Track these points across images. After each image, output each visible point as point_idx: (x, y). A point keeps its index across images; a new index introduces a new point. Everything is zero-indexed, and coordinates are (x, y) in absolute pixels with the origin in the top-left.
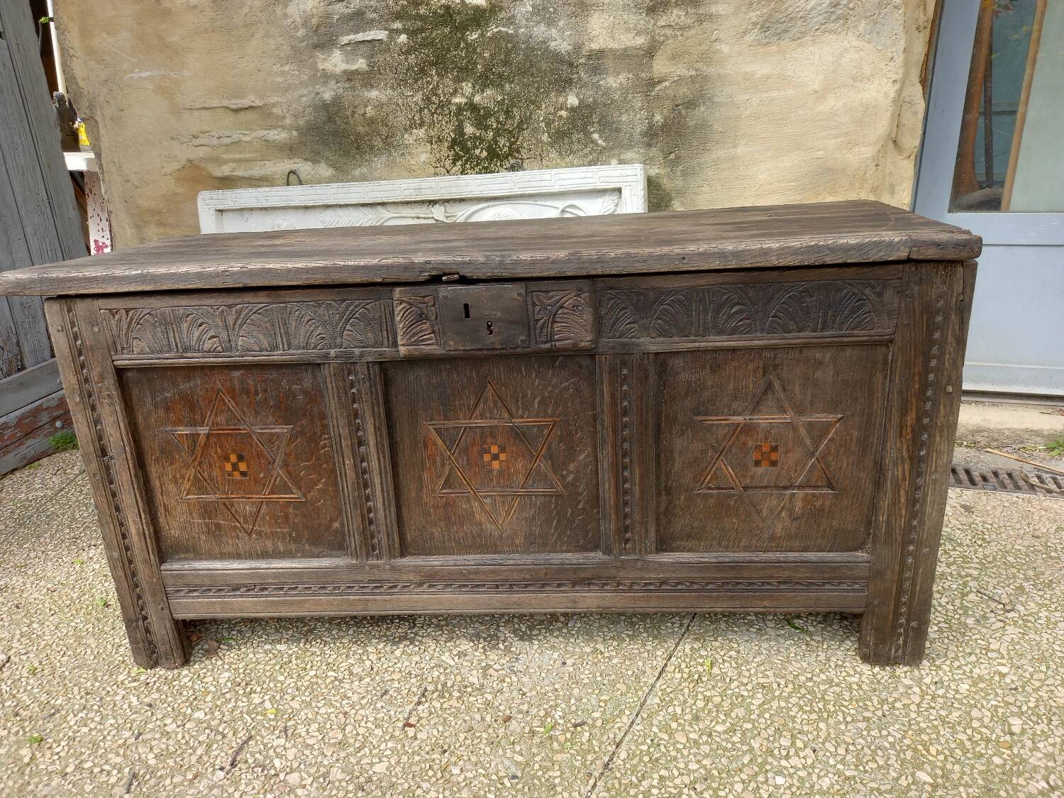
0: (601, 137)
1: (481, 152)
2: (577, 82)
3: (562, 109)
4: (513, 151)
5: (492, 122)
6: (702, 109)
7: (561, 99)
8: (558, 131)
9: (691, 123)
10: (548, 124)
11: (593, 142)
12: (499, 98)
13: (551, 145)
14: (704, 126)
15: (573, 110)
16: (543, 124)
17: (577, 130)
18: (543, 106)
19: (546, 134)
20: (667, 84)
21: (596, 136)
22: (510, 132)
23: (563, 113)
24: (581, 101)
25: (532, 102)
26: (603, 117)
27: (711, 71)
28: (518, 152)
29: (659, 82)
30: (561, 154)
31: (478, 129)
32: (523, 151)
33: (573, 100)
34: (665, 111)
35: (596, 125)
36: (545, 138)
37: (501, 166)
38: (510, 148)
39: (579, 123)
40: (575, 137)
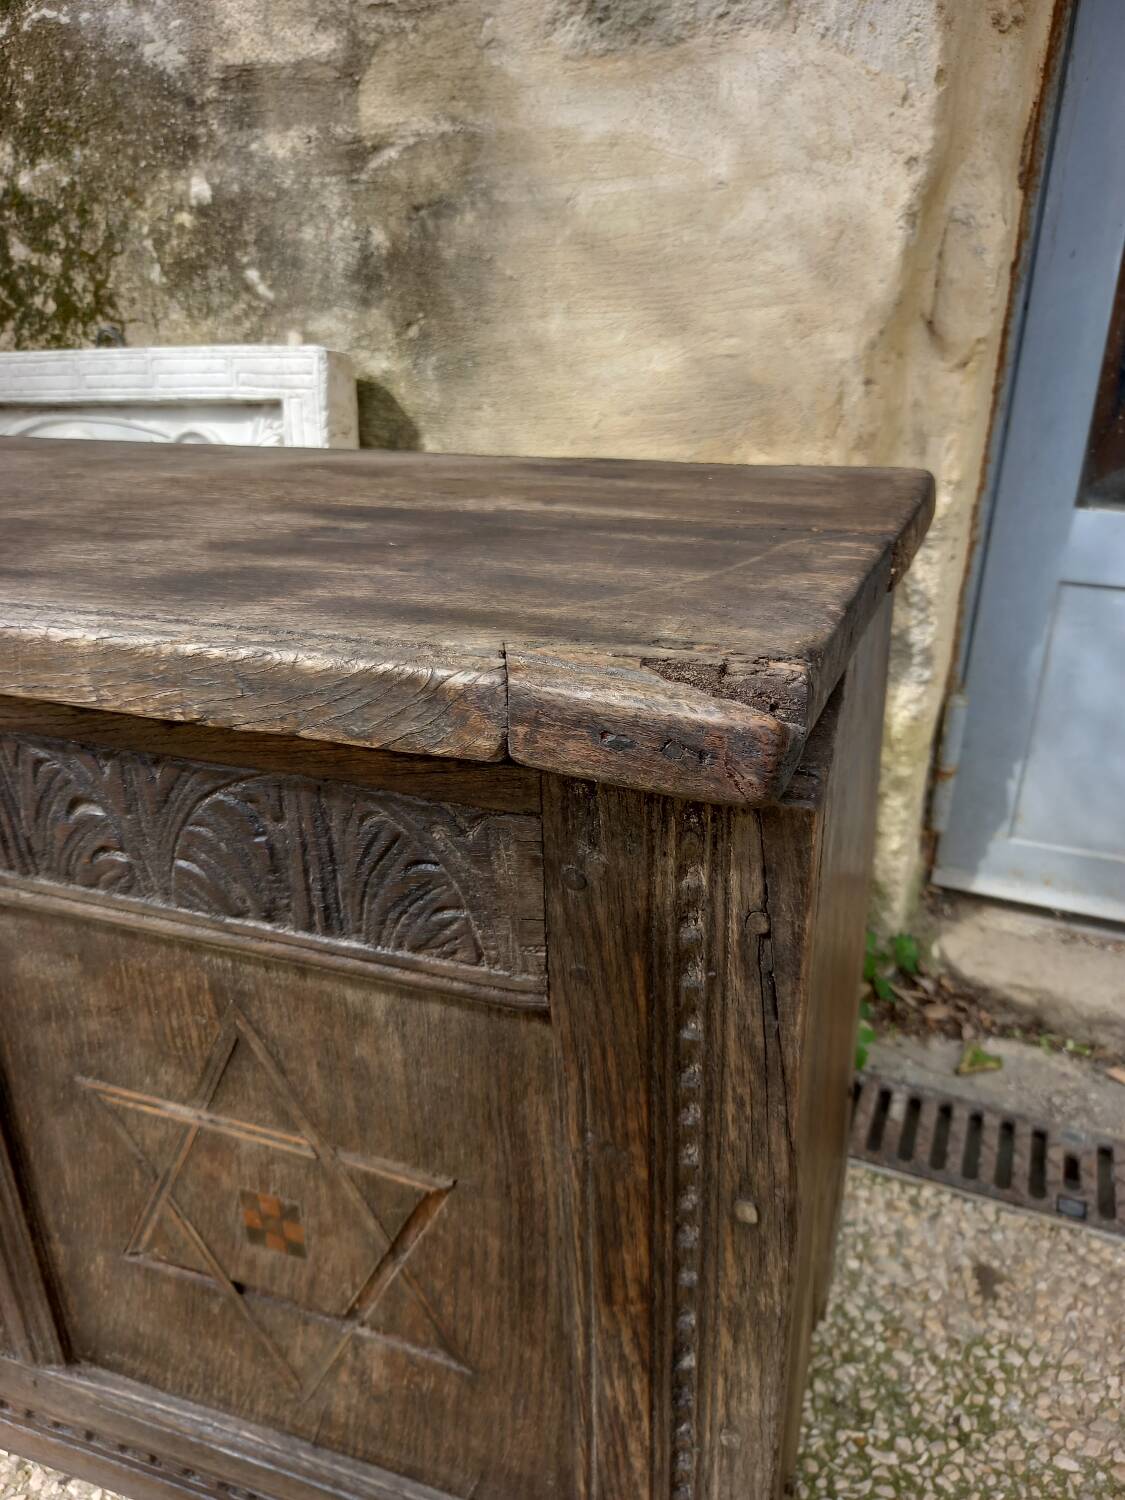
0: (263, 277)
1: (45, 303)
2: (206, 146)
3: (180, 208)
4: (104, 302)
5: (55, 233)
6: (469, 217)
7: (180, 186)
8: (179, 262)
9: (449, 254)
10: (159, 243)
11: (248, 288)
12: (65, 181)
13: (170, 290)
14: (479, 259)
15: (201, 211)
16: (148, 243)
17: (216, 260)
18: (149, 202)
19: (157, 267)
20: (392, 153)
21: (252, 275)
22: (92, 259)
23: (185, 218)
24: (216, 190)
25: (129, 192)
26: (264, 231)
27: (483, 122)
28: (113, 306)
29: (376, 149)
30: (190, 315)
31: (34, 250)
32: (122, 304)
33: (200, 188)
34: (393, 222)
35: (252, 249)
36: (155, 274)
37: (85, 334)
38: (96, 294)
39: (217, 243)
40: (215, 274)
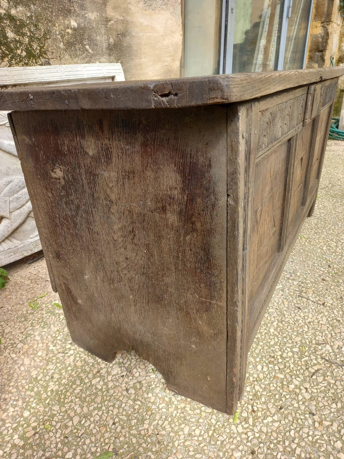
0: (90, 48)
1: (22, 52)
2: (73, 12)
3: (68, 28)
4: (42, 53)
5: (25, 30)
6: (128, 38)
7: (67, 22)
8: (68, 42)
9: (125, 45)
10: (62, 37)
11: (87, 50)
12: (29, 14)
13: (65, 50)
14: (130, 46)
15: (74, 29)
16: (59, 37)
17: (78, 42)
18: (57, 25)
19: (62, 43)
20: (112, 22)
21: (87, 47)
22: (39, 40)
23: (69, 31)
24: (78, 24)
25: (50, 21)
26: (89, 36)
27: (128, 18)
28: (46, 54)
29: (110, 20)
30: (71, 57)
31: (18, 35)
32: (49, 54)
33: (74, 24)
34: (114, 37)
35: (87, 40)
36: (61, 45)
37: (36, 63)
38: (40, 50)
39: (78, 38)
40: (77, 47)
